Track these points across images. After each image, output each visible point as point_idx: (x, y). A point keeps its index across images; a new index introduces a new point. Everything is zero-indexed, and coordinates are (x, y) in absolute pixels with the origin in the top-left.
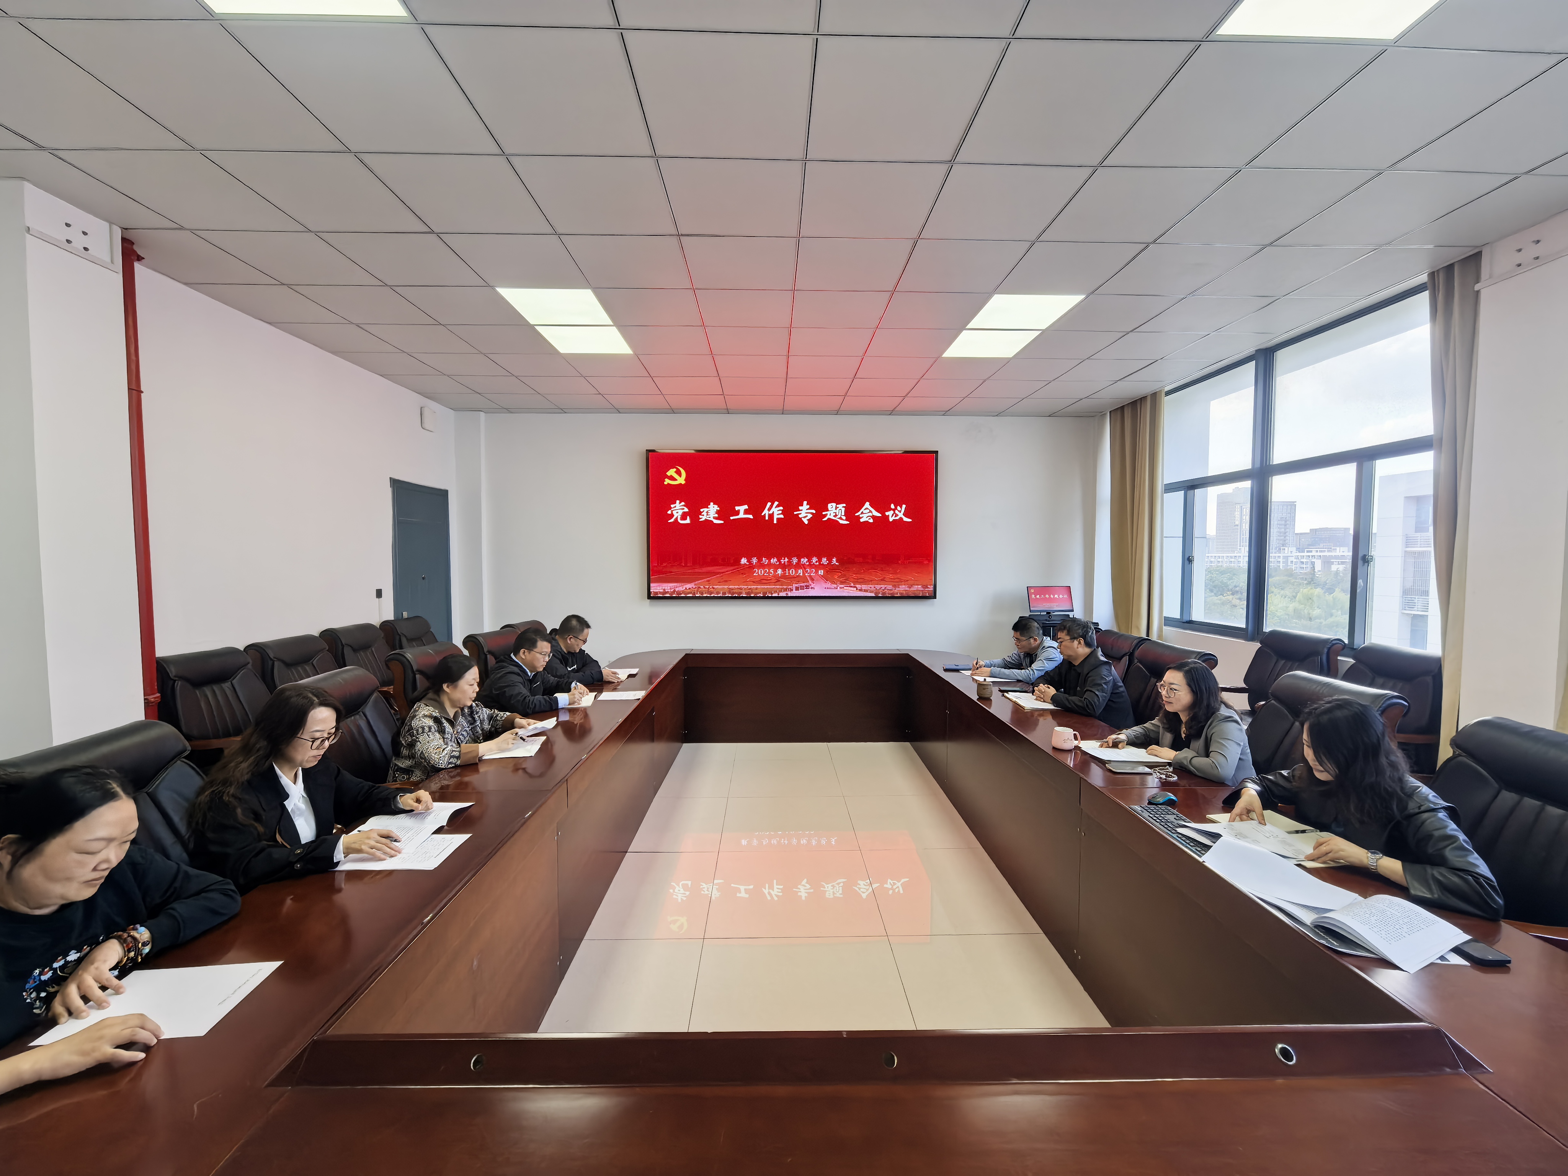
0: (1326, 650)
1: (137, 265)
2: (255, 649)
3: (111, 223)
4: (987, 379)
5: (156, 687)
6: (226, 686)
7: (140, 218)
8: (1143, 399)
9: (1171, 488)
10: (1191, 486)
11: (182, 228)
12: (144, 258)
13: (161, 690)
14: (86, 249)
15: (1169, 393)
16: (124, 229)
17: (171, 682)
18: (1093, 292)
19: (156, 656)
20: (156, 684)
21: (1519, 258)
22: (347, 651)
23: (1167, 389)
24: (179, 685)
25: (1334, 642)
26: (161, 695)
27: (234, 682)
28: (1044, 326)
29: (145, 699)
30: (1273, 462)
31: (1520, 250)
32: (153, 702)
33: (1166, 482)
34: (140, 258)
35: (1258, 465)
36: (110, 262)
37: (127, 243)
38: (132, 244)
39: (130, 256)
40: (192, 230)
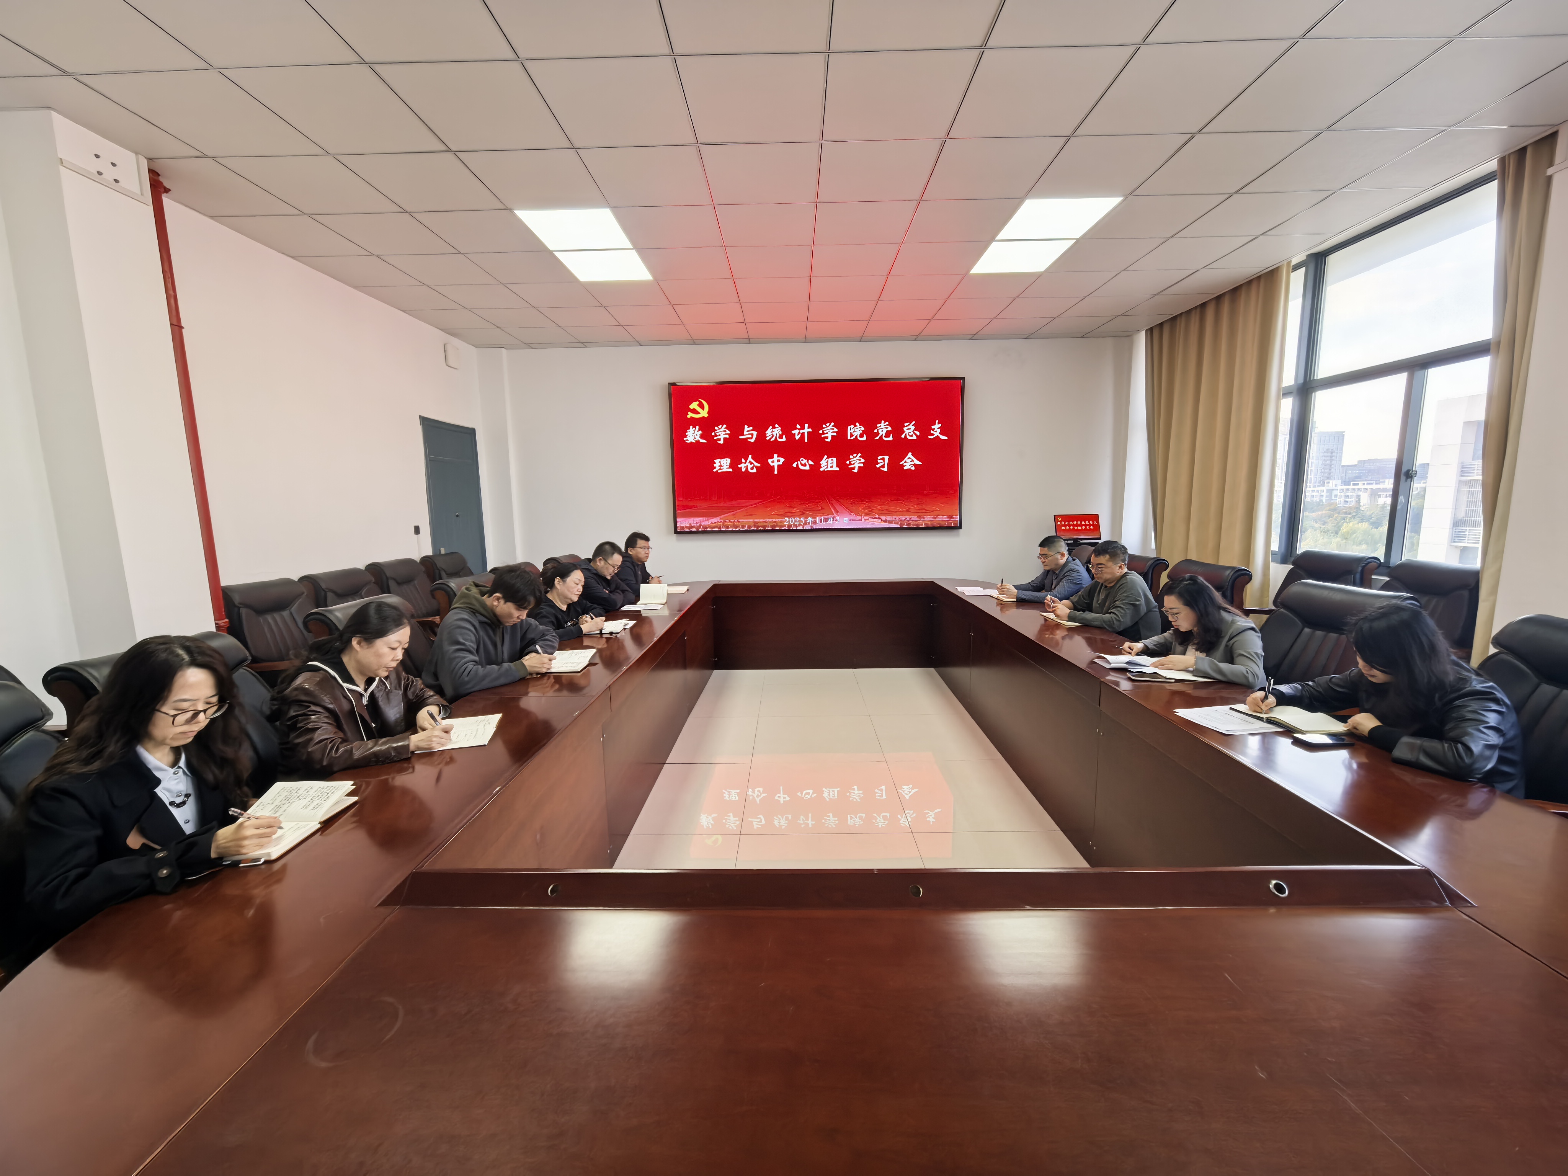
0: (1359, 569)
1: (166, 200)
3: (137, 153)
4: (1019, 295)
5: (224, 613)
7: (166, 147)
8: (1182, 315)
11: (205, 156)
12: (170, 191)
14: (116, 181)
16: (150, 160)
17: (236, 609)
18: (1131, 194)
19: (222, 585)
20: (223, 610)
22: (390, 582)
24: (244, 611)
25: (1367, 561)
26: (229, 621)
27: (292, 610)
28: (1078, 235)
29: (216, 624)
32: (223, 626)
34: (167, 191)
35: (1301, 380)
36: (140, 194)
37: (154, 174)
38: (159, 175)
39: (158, 188)
40: (214, 158)
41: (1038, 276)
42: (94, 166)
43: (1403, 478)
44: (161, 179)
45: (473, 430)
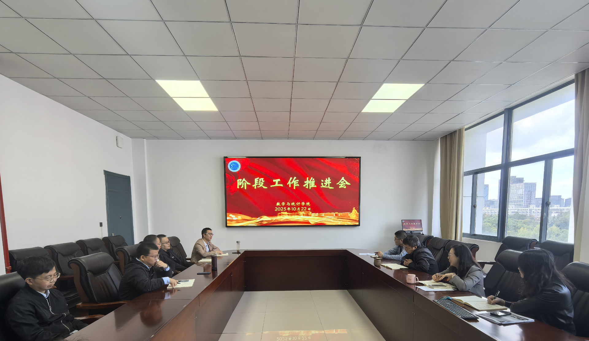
0: (529, 244)
2: (49, 248)
4: (382, 123)
5: (10, 264)
8: (455, 132)
9: (467, 173)
10: (476, 173)
13: (12, 265)
15: (466, 129)
17: (15, 261)
18: (427, 83)
19: (8, 250)
20: (9, 262)
22: (88, 249)
23: (466, 127)
24: (18, 262)
25: (533, 241)
26: (12, 267)
29: (6, 267)
30: (511, 161)
32: (9, 270)
33: (465, 171)
35: (504, 162)
41: (391, 114)
43: (545, 205)
45: (129, 177)
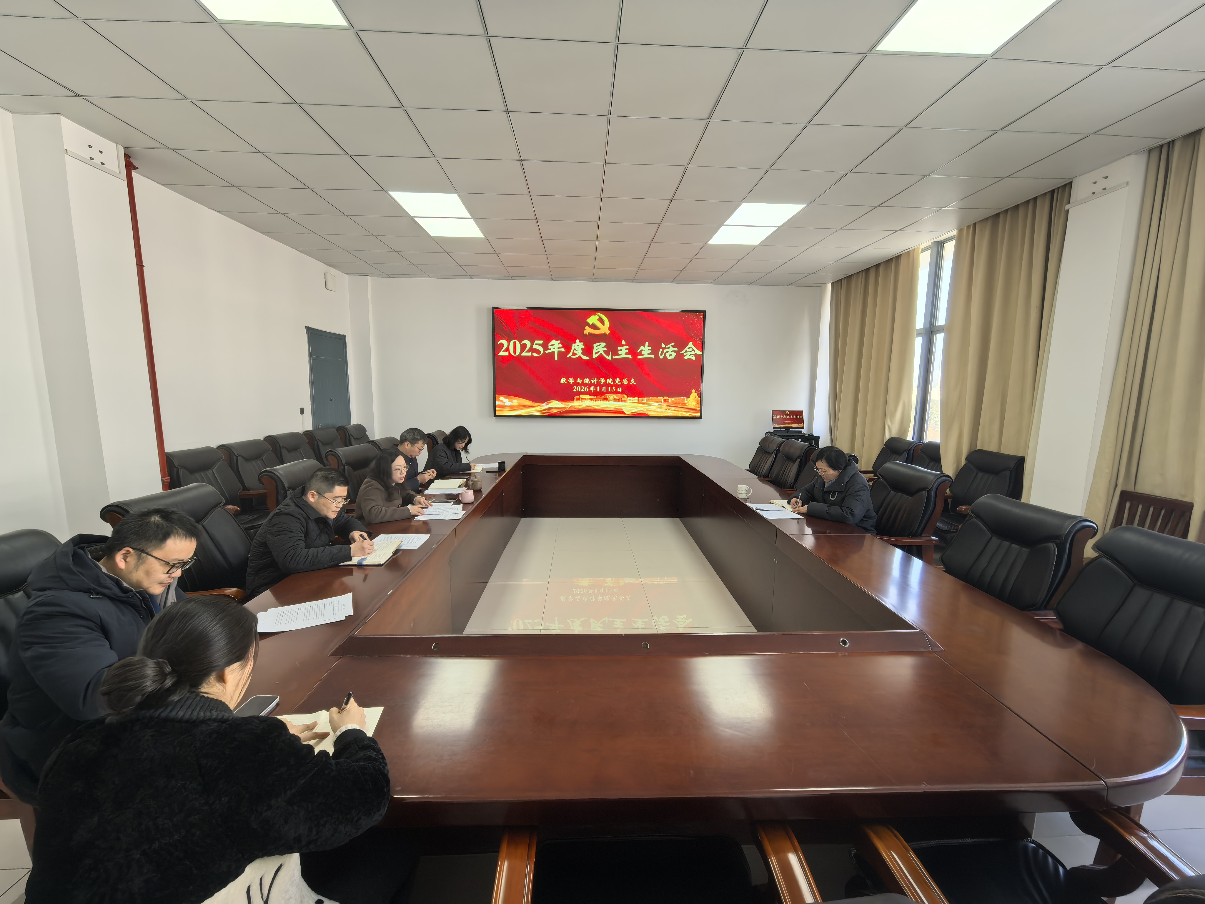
1: (134, 174)
2: (224, 448)
3: (117, 143)
4: (742, 259)
5: (167, 472)
6: (210, 471)
7: (138, 141)
8: (855, 275)
11: (168, 148)
12: (138, 168)
13: (170, 474)
14: (103, 164)
16: (126, 148)
17: (175, 469)
18: (811, 203)
19: (166, 451)
20: (167, 470)
21: (1095, 188)
22: (284, 452)
24: (181, 471)
26: (170, 478)
27: (214, 471)
28: (780, 224)
29: (162, 480)
31: (1095, 183)
32: (166, 482)
34: (135, 168)
35: (928, 326)
36: (118, 172)
37: (127, 156)
38: (130, 157)
39: (130, 167)
40: (174, 150)
41: (755, 247)
42: (87, 154)
44: (132, 160)
45: (344, 336)
